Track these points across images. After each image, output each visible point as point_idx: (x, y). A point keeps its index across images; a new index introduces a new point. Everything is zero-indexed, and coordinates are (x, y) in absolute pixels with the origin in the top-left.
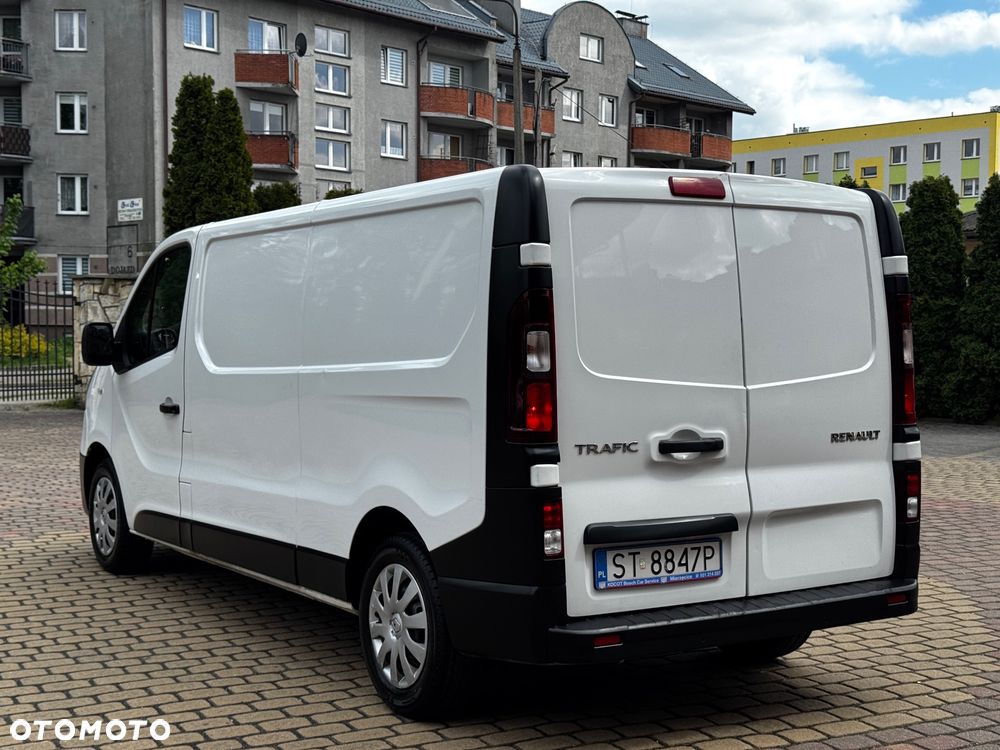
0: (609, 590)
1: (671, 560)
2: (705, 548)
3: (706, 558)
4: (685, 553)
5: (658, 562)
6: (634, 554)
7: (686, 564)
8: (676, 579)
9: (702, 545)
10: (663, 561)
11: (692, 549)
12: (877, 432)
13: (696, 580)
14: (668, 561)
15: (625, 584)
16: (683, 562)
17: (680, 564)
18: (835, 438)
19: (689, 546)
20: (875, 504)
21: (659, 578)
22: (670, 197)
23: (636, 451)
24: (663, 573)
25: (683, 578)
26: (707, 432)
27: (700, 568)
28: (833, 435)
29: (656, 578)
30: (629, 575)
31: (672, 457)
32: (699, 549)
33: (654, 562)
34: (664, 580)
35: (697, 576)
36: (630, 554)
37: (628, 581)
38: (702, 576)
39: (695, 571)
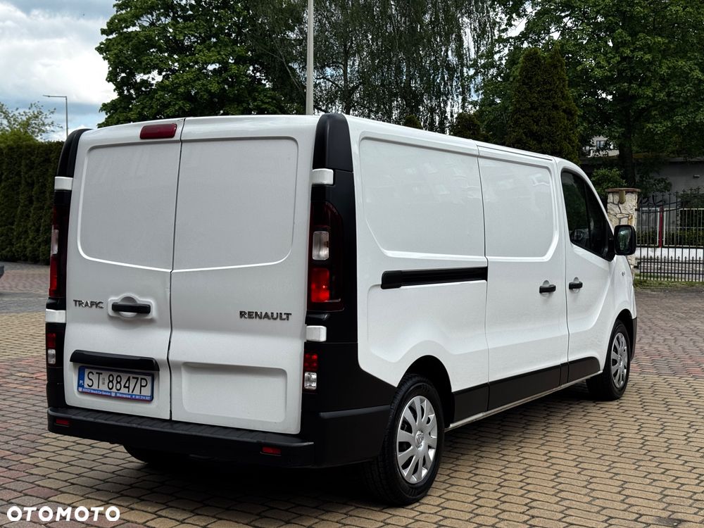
0: (82, 393)
1: (120, 382)
2: (142, 379)
3: (141, 386)
4: (129, 380)
5: (112, 382)
6: (99, 374)
7: (128, 387)
8: (121, 395)
9: (140, 377)
10: (115, 382)
11: (133, 378)
12: (288, 315)
13: (132, 399)
14: (118, 382)
15: (92, 391)
16: (127, 385)
17: (125, 387)
18: (242, 314)
19: (131, 376)
20: (280, 372)
21: (111, 392)
22: (139, 140)
23: (102, 308)
24: (114, 390)
25: (124, 396)
26: (141, 300)
27: (137, 392)
28: (241, 312)
29: (109, 392)
30: (95, 387)
31: (120, 314)
32: (137, 379)
33: (110, 381)
34: (113, 395)
35: (134, 397)
36: (97, 373)
37: (94, 390)
38: (137, 397)
39: (134, 393)
